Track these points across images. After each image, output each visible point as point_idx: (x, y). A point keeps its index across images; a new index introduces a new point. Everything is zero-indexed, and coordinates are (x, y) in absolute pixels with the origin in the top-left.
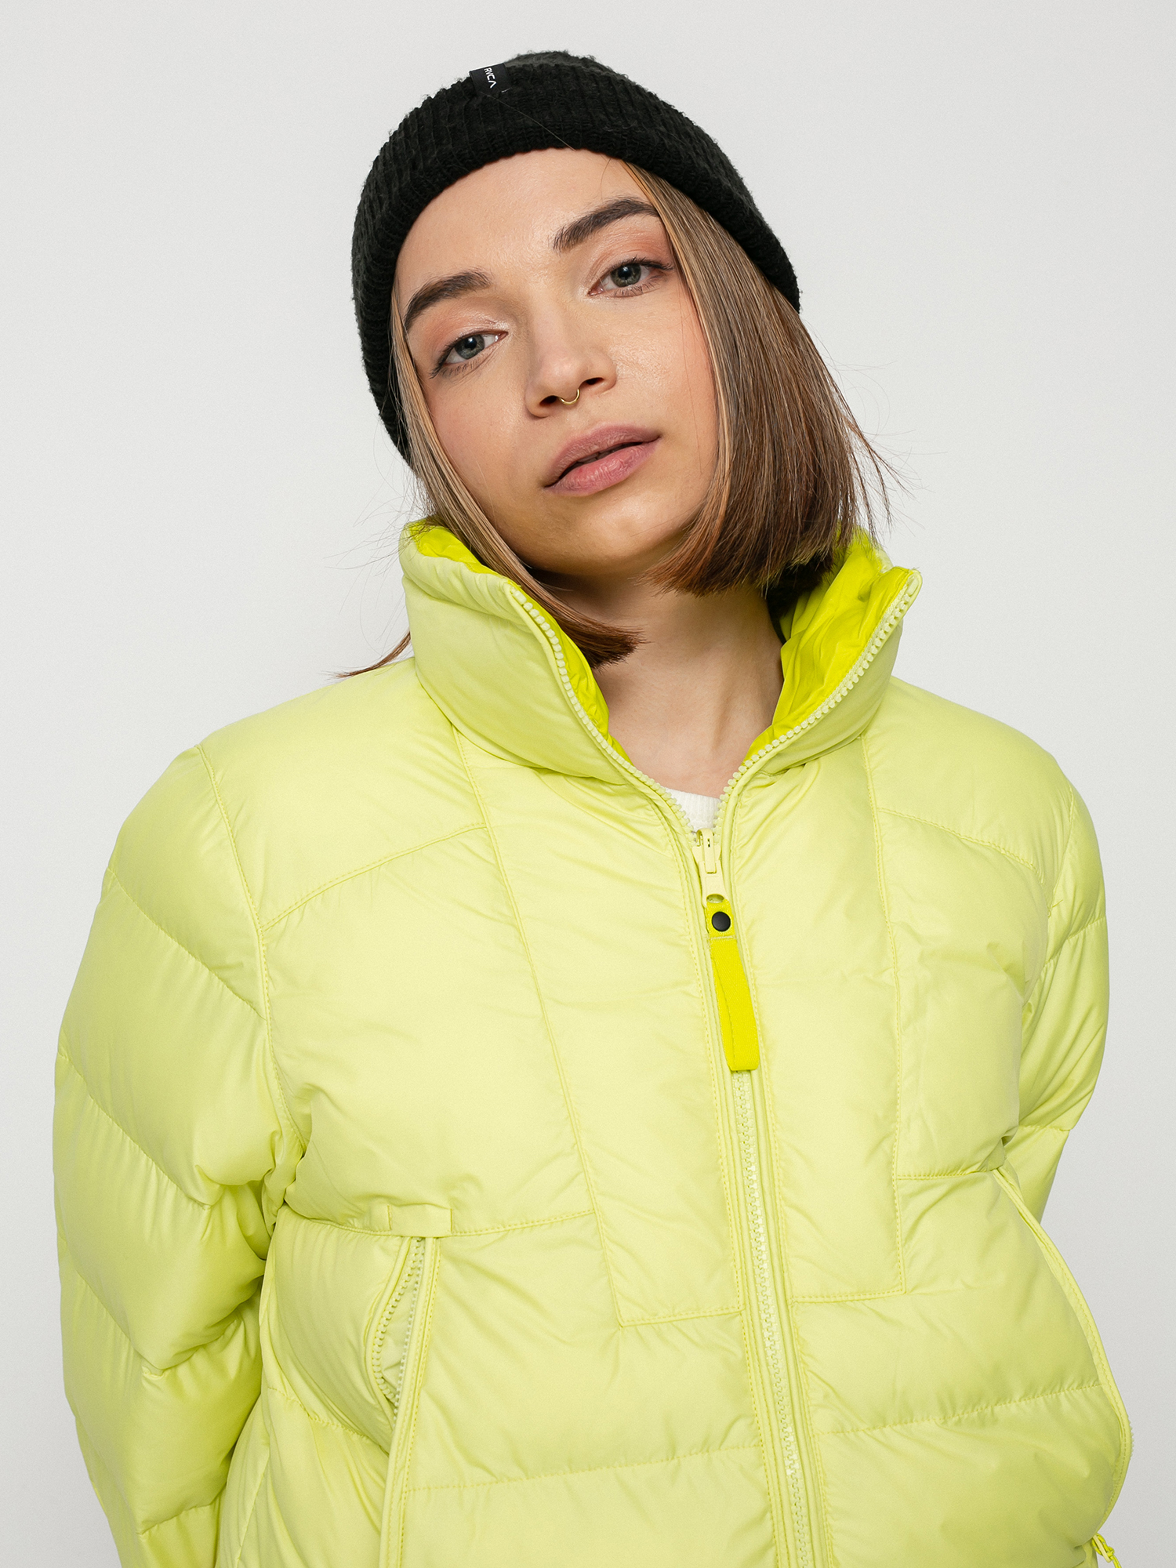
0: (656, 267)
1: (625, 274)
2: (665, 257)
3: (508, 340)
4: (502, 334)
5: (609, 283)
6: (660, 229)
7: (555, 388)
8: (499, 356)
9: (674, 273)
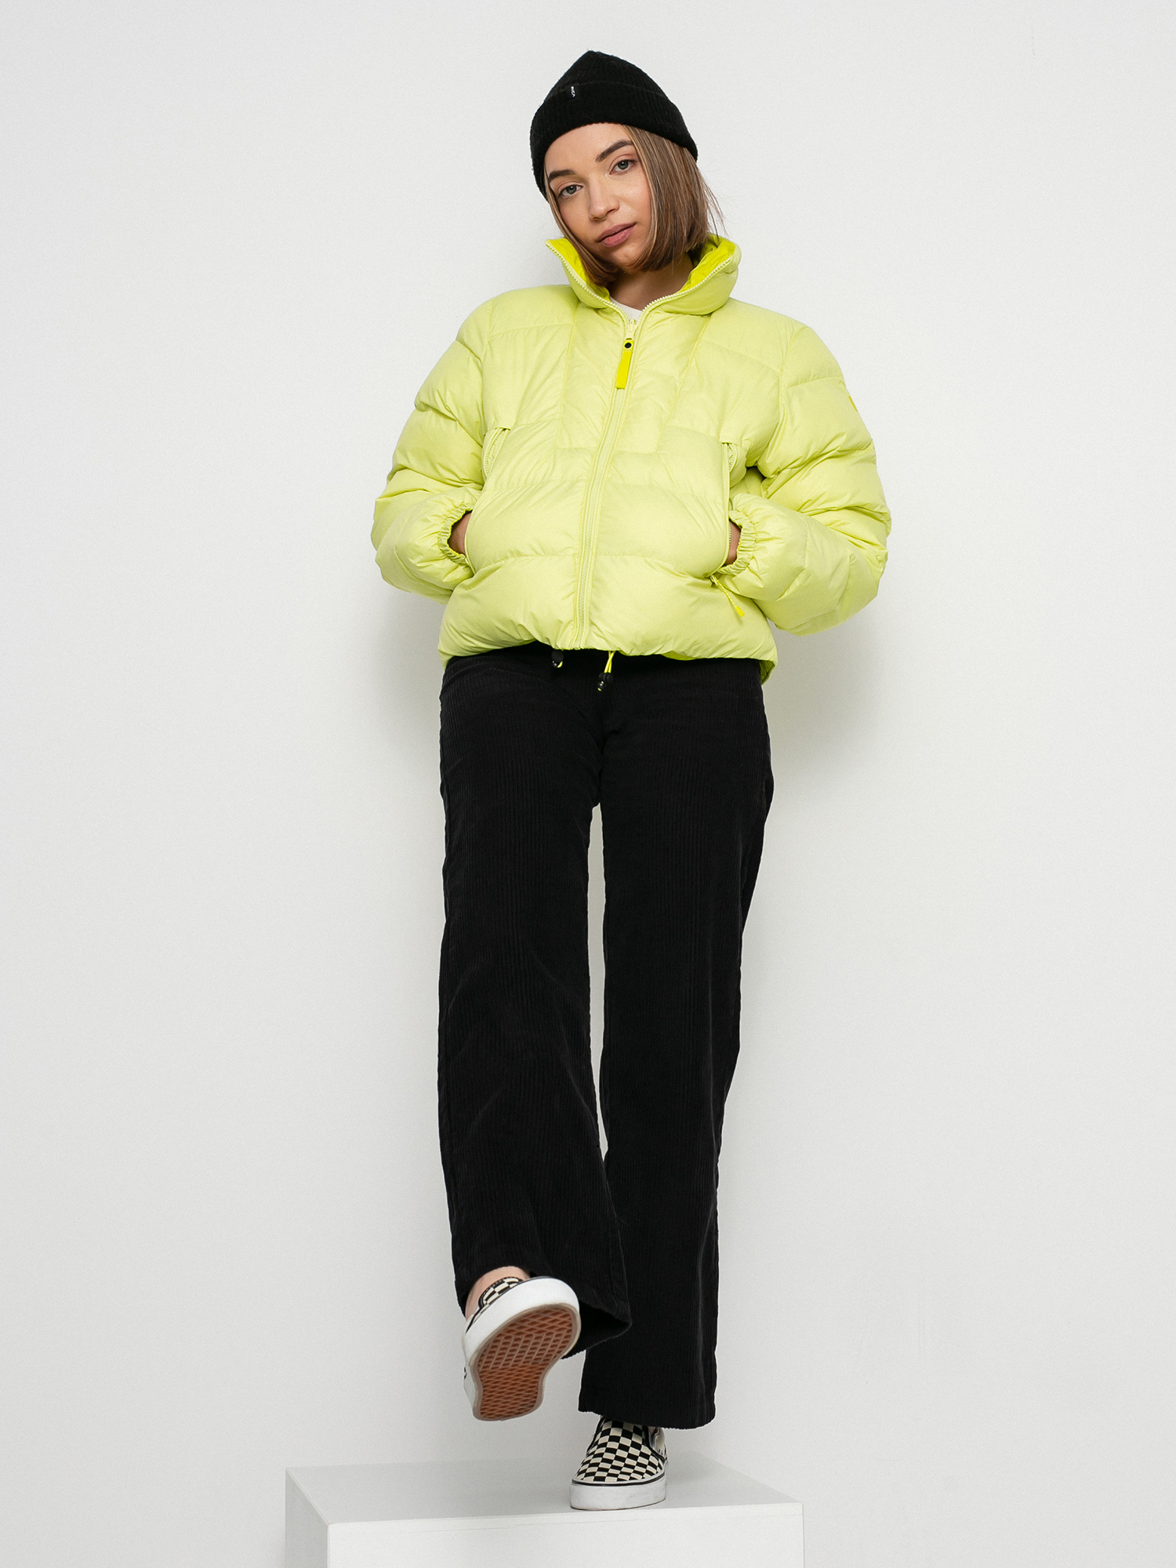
0: (633, 161)
1: (623, 164)
2: (635, 158)
3: (583, 189)
4: (582, 187)
5: (618, 169)
6: (634, 149)
7: (597, 214)
8: (581, 193)
9: (639, 163)
